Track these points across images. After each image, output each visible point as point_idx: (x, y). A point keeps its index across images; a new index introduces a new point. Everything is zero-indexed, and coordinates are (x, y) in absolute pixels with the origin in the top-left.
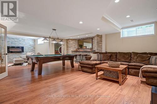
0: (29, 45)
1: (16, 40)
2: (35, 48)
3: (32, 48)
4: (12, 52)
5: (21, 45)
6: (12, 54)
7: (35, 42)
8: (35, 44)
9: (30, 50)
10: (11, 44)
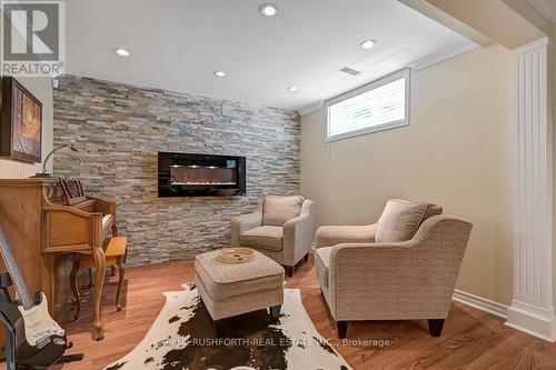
0: (268, 146)
1: (206, 114)
2: (297, 169)
3: (286, 164)
4: (183, 192)
5: (229, 149)
6: (187, 203)
7: (298, 128)
8: (298, 142)
9: (273, 181)
10: (179, 140)
